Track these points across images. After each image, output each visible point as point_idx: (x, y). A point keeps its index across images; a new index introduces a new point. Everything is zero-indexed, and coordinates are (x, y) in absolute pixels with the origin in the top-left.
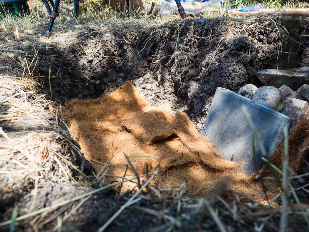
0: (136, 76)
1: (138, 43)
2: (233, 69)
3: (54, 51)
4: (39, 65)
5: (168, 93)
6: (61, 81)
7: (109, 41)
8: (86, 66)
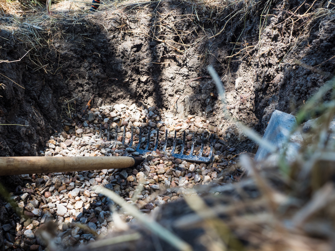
0: (205, 76)
1: (217, 22)
2: (314, 79)
3: (85, 28)
4: (59, 46)
5: (245, 111)
6: (87, 71)
7: (172, 17)
8: (128, 53)
